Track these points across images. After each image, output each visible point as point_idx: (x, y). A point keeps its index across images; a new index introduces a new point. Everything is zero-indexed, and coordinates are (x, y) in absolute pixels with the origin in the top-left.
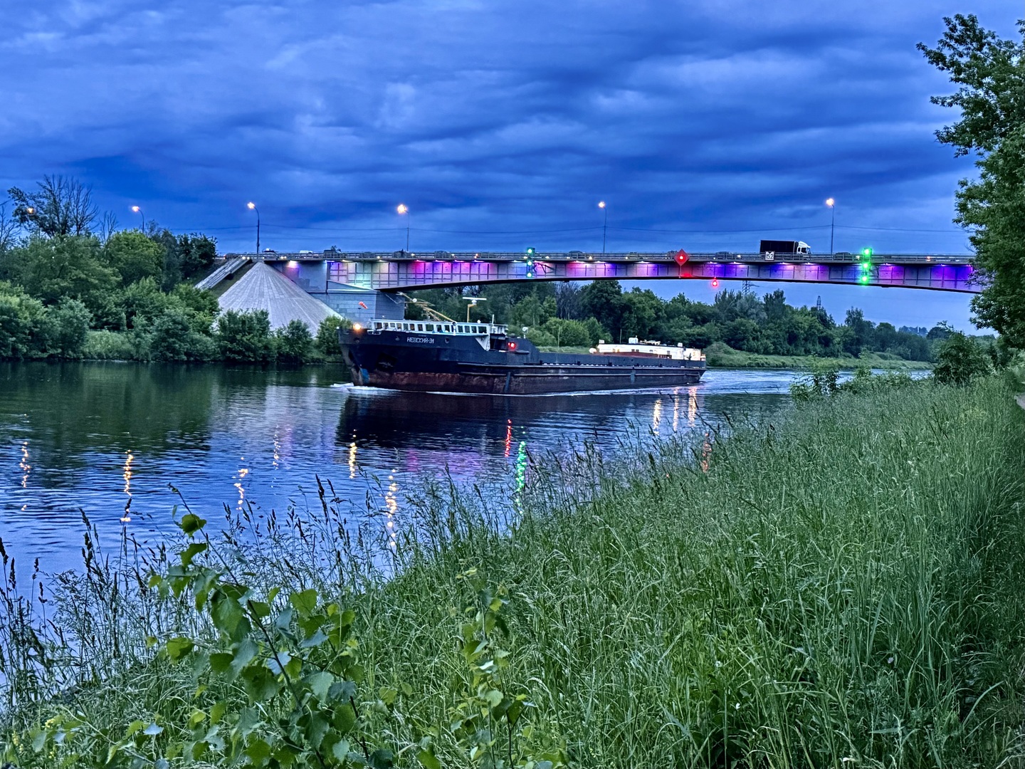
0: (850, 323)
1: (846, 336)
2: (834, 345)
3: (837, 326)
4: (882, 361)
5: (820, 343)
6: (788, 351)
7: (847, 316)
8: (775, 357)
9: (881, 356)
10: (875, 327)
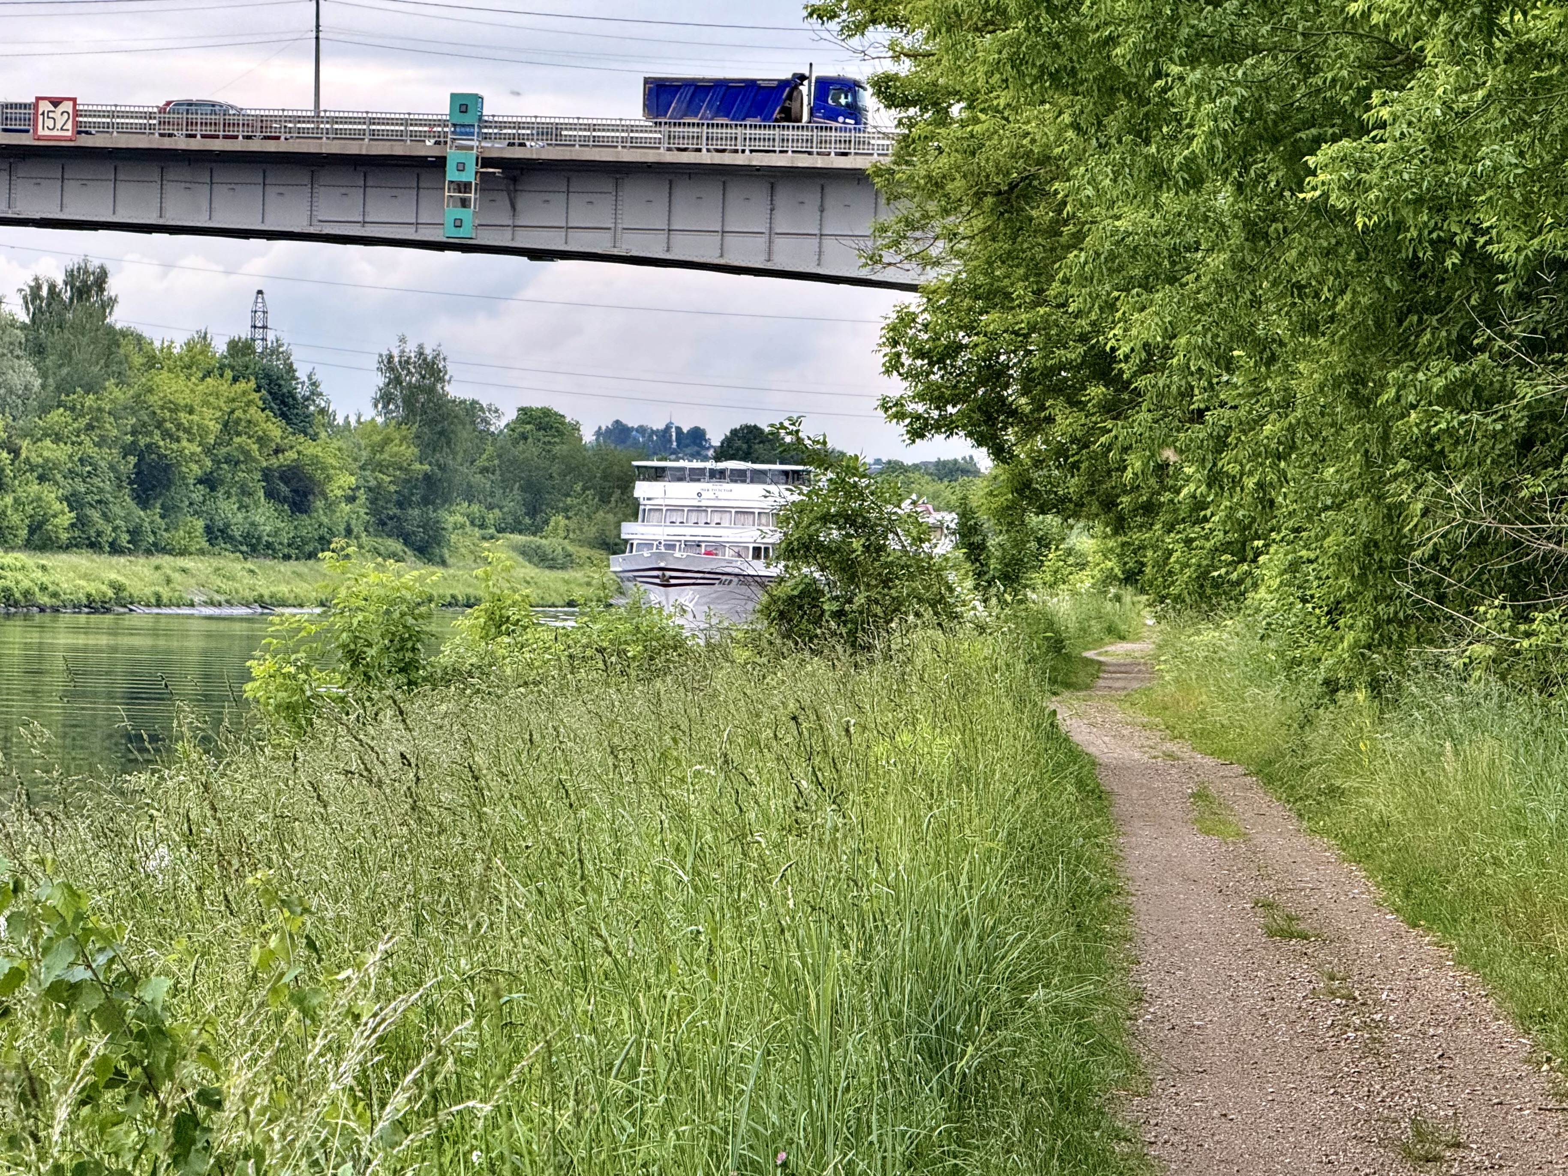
0: (398, 411)
1: (381, 467)
2: (330, 507)
3: (340, 420)
4: (529, 571)
5: (270, 494)
6: (135, 534)
7: (380, 380)
8: (82, 560)
9: (525, 552)
10: (499, 425)
